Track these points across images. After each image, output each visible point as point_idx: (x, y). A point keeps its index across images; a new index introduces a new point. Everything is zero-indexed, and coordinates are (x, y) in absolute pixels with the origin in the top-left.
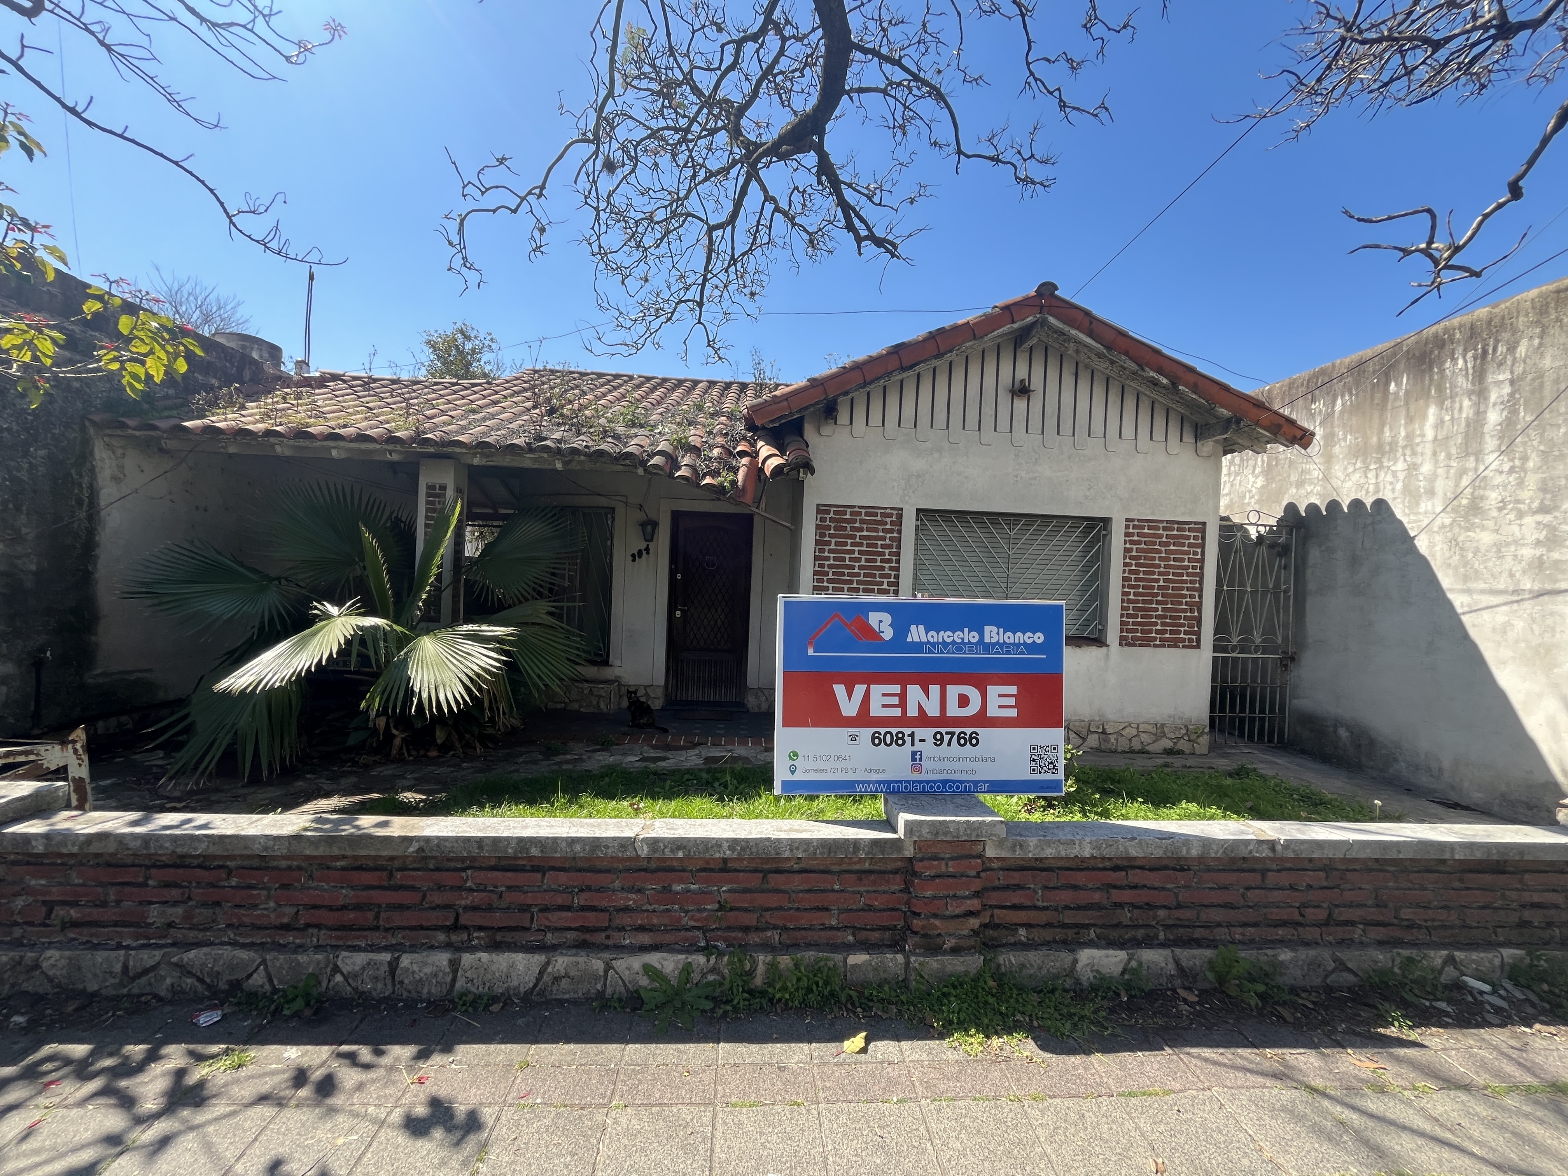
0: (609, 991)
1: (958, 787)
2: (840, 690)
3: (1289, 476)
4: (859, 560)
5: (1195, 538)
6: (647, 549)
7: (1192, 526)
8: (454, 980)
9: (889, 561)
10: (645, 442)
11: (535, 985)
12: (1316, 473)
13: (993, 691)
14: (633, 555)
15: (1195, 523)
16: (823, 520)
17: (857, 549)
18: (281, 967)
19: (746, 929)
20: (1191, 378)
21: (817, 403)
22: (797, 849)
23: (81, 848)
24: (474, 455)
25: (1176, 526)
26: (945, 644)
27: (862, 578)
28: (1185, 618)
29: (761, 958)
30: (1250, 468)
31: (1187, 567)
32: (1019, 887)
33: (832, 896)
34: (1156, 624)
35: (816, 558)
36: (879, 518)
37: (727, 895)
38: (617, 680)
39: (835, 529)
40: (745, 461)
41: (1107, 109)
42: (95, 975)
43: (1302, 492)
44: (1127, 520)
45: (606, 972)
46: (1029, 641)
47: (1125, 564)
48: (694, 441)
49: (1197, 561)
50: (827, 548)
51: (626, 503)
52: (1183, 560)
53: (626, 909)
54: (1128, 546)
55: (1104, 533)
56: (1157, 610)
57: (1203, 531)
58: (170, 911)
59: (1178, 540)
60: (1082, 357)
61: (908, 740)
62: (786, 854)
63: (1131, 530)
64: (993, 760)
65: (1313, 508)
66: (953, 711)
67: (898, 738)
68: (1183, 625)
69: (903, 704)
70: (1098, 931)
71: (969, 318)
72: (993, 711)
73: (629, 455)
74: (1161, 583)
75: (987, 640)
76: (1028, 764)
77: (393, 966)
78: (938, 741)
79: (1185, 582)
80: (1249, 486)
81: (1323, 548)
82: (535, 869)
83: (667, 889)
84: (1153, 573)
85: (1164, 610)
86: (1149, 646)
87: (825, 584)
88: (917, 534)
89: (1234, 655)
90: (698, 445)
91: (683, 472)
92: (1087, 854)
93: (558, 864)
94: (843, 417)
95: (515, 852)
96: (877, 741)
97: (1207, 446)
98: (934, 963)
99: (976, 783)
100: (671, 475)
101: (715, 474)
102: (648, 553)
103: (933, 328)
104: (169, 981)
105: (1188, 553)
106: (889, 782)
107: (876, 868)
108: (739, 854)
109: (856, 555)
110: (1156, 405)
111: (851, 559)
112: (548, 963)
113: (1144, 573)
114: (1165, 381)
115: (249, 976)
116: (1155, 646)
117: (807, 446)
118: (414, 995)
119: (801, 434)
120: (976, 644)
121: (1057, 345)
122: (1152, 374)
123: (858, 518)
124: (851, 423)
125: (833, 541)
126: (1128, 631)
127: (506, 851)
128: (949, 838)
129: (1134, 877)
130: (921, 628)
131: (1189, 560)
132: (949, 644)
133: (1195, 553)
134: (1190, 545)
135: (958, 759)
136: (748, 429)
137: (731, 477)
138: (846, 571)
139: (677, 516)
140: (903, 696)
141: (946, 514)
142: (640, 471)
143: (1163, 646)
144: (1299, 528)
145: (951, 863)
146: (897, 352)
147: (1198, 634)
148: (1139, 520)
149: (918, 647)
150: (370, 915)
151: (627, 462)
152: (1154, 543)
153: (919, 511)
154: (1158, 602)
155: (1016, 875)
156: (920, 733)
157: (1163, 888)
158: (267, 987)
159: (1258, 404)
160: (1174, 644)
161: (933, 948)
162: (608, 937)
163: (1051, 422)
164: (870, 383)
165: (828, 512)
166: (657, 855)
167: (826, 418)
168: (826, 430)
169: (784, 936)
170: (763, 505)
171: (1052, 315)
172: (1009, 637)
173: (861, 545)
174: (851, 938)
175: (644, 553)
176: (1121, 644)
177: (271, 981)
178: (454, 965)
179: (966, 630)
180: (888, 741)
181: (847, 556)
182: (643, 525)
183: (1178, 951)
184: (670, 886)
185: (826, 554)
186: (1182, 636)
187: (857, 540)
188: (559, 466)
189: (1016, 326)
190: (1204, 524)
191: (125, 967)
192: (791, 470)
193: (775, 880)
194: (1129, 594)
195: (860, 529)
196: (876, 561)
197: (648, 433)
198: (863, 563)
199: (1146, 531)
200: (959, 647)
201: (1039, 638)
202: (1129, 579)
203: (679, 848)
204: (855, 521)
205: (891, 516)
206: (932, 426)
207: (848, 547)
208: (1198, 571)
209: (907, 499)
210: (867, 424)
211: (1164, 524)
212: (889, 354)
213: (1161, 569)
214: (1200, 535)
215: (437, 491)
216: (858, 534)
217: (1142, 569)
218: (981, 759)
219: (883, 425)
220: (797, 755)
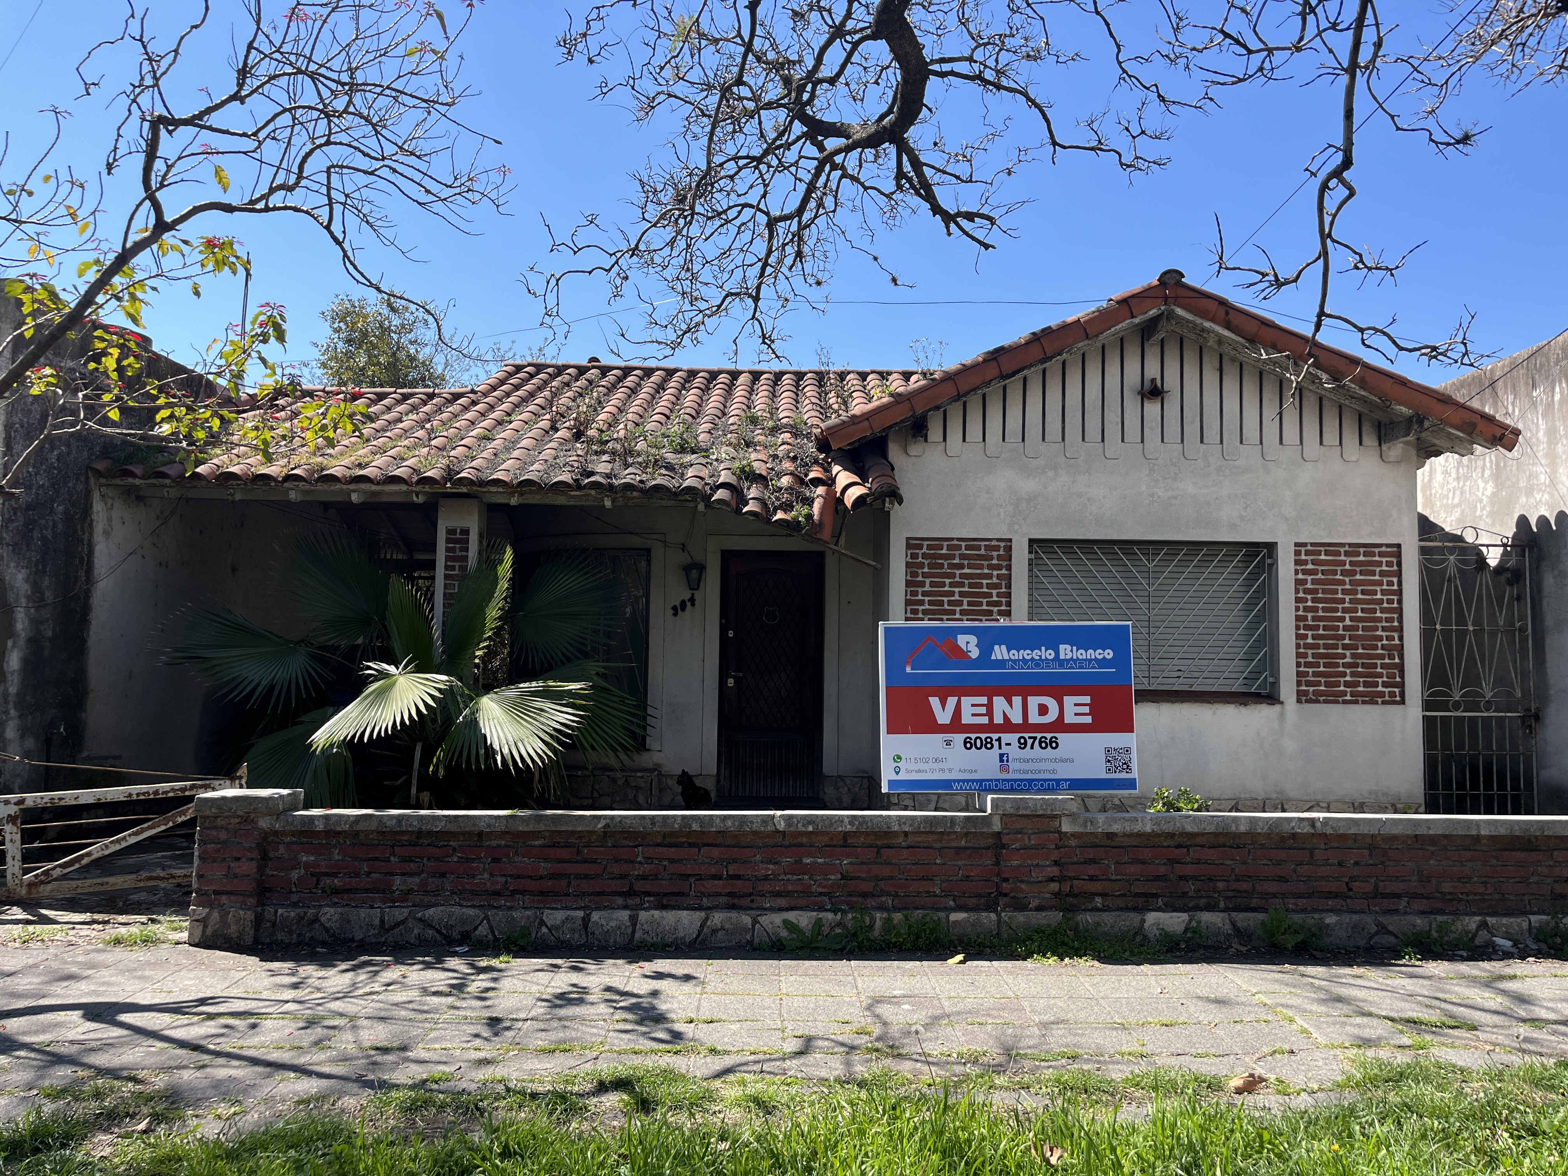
0: (757, 940)
1: (1042, 785)
2: (934, 701)
3: (1518, 481)
4: (960, 603)
5: (1389, 564)
6: (692, 600)
7: (1384, 549)
8: (634, 932)
9: (997, 604)
10: (705, 473)
11: (698, 936)
13: (1069, 701)
14: (674, 608)
15: (1388, 546)
16: (914, 556)
17: (957, 590)
18: (501, 922)
19: (865, 895)
20: (1355, 371)
21: (902, 421)
22: (903, 825)
24: (512, 494)
25: (1362, 550)
26: (1024, 661)
28: (1383, 666)
29: (878, 915)
30: (1479, 470)
31: (1381, 602)
32: (1093, 861)
33: (934, 868)
34: (1344, 674)
35: (909, 602)
36: (983, 552)
37: (850, 867)
38: (656, 768)
39: (930, 566)
40: (821, 490)
41: (1211, 99)
42: (360, 927)
43: (1532, 501)
44: (1297, 545)
45: (753, 926)
46: (1101, 657)
47: (1298, 600)
48: (760, 468)
49: (1392, 593)
50: (920, 590)
51: (665, 543)
52: (1375, 593)
53: (766, 878)
54: (1300, 576)
55: (1269, 561)
56: (1344, 656)
57: (1399, 555)
58: (411, 880)
59: (1367, 568)
60: (1227, 349)
61: (996, 744)
62: (896, 828)
63: (1303, 557)
64: (1072, 761)
66: (1034, 718)
67: (987, 743)
68: (1381, 675)
69: (990, 713)
70: (1165, 899)
71: (1080, 315)
72: (1069, 719)
73: (689, 488)
74: (1348, 622)
75: (1062, 657)
76: (1103, 765)
77: (586, 920)
78: (1023, 745)
79: (1380, 620)
80: (1480, 494)
82: (691, 845)
83: (799, 862)
84: (1336, 610)
85: (1353, 656)
86: (1337, 702)
88: (1030, 570)
89: (1458, 714)
90: (764, 473)
91: (752, 506)
92: (1148, 829)
93: (711, 841)
94: (935, 433)
96: (968, 745)
97: (1395, 449)
98: (1020, 917)
99: (1058, 781)
100: (738, 511)
101: (787, 507)
102: (693, 605)
103: (1037, 328)
104: (417, 929)
105: (1381, 583)
106: (982, 781)
107: (971, 843)
108: (857, 828)
109: (957, 597)
110: (1325, 402)
111: (950, 603)
112: (707, 919)
113: (1324, 610)
114: (1325, 376)
115: (476, 928)
116: (1345, 702)
117: (893, 469)
118: (604, 941)
119: (884, 455)
120: (1052, 660)
121: (1193, 337)
123: (957, 553)
124: (945, 440)
125: (928, 581)
126: (1308, 683)
127: (673, 827)
128: (1028, 812)
130: (1004, 647)
131: (1383, 592)
132: (1029, 660)
133: (1390, 583)
134: (1382, 574)
135: (1041, 761)
136: (820, 450)
137: (805, 511)
139: (727, 556)
140: (990, 706)
141: (1067, 545)
142: (701, 507)
143: (1356, 702)
144: (1531, 549)
145: (1032, 837)
147: (1402, 685)
148: (1312, 544)
149: (1002, 663)
150: (565, 883)
151: (687, 497)
152: (1335, 573)
153: (1032, 541)
154: (1345, 647)
155: (1091, 850)
156: (1006, 737)
157: (1222, 864)
158: (490, 937)
159: (1443, 399)
160: (1371, 699)
161: (1020, 906)
162: (752, 901)
163: (1192, 429)
164: (965, 395)
165: (920, 547)
166: (792, 829)
167: (914, 436)
168: (915, 449)
169: (896, 901)
170: (842, 541)
171: (1181, 306)
172: (1081, 654)
173: (962, 585)
174: (952, 903)
175: (688, 604)
176: (1299, 701)
177: (492, 932)
178: (634, 920)
179: (1043, 648)
180: (979, 745)
181: (946, 599)
182: (687, 569)
183: (1233, 914)
184: (801, 860)
185: (920, 597)
186: (1380, 688)
187: (958, 579)
188: (608, 503)
189: (1137, 320)
190: (1399, 546)
191: (382, 921)
192: (875, 499)
193: (886, 852)
194: (1305, 637)
195: (961, 566)
196: (981, 604)
197: (704, 461)
198: (965, 607)
199: (1323, 557)
200: (1037, 663)
201: (1109, 654)
202: (1305, 618)
203: (809, 823)
204: (953, 557)
205: (997, 548)
206: (1044, 439)
207: (946, 589)
208: (1396, 605)
209: (1016, 527)
210: (964, 440)
211: (1347, 548)
212: (985, 361)
213: (1347, 605)
214: (1395, 560)
215: (458, 536)
216: (958, 572)
217: (1321, 605)
218: (1061, 760)
219: (984, 440)
220: (900, 758)
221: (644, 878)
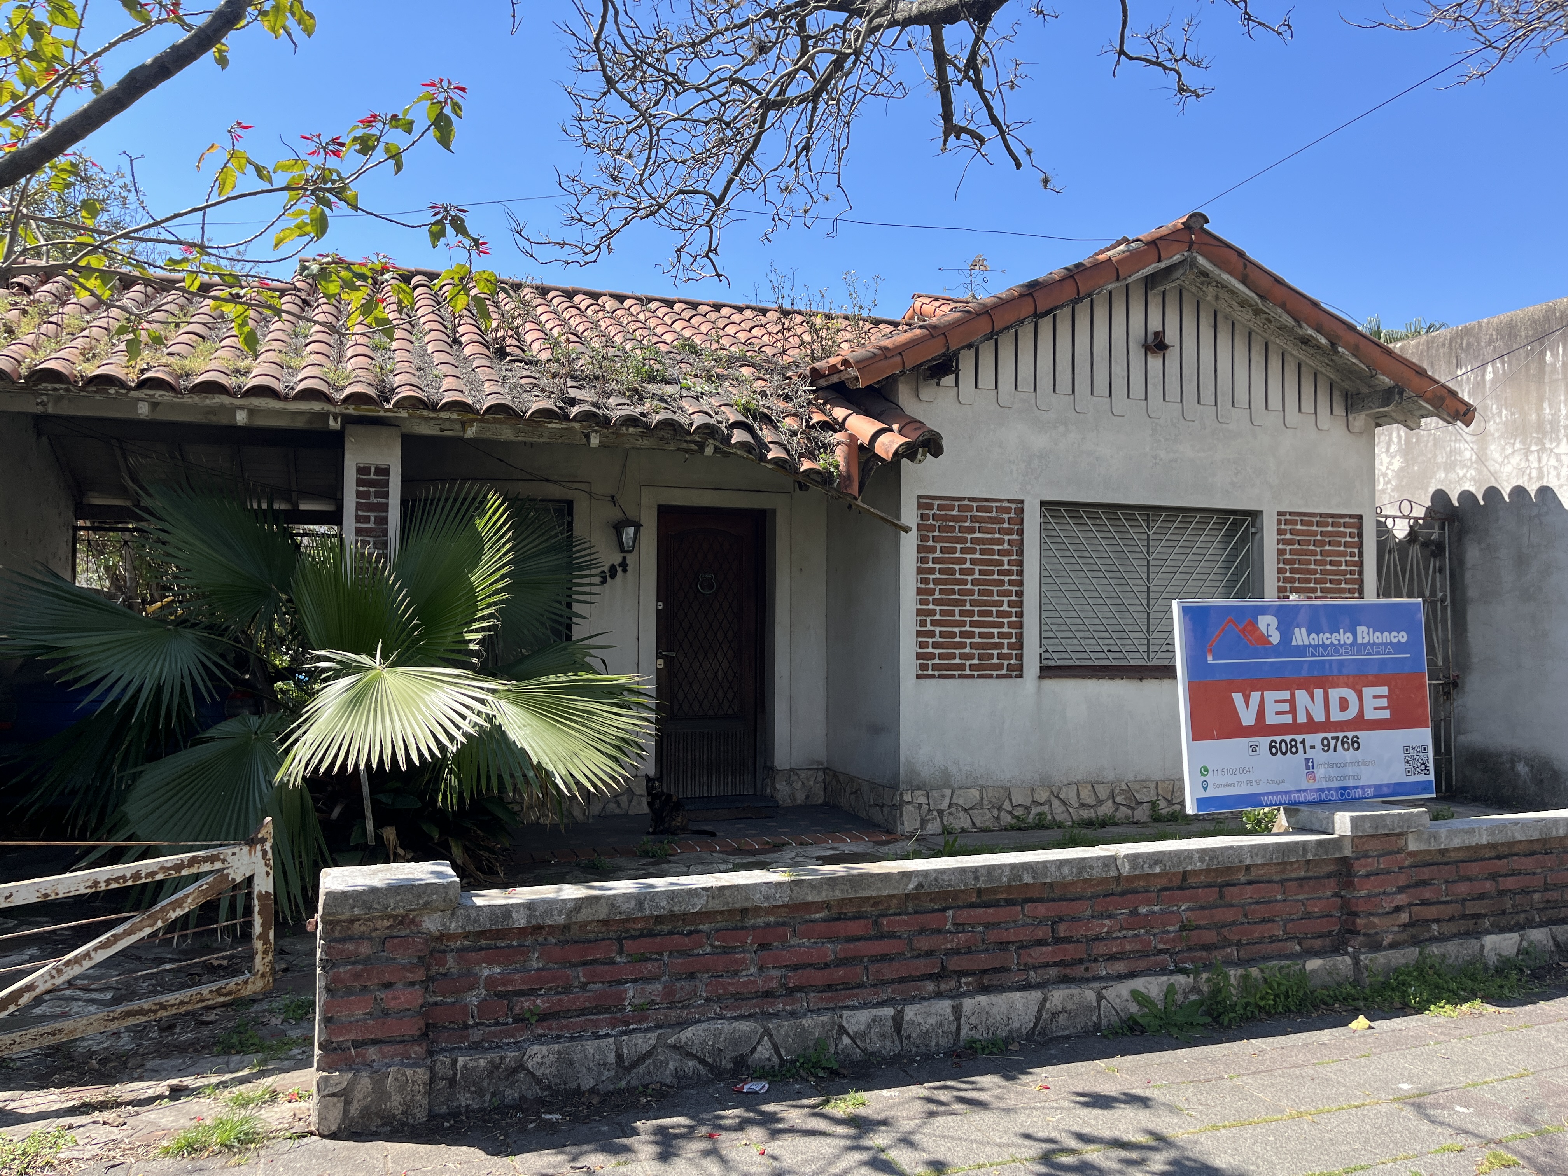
0: (1104, 1022)
2: (1238, 698)
3: (1435, 456)
4: (972, 572)
5: (1351, 535)
6: (624, 565)
7: (1347, 520)
8: (958, 1029)
9: (1009, 573)
10: (705, 408)
11: (1036, 1025)
12: (1467, 454)
13: (1369, 692)
14: (603, 575)
15: (1351, 516)
16: (925, 517)
17: (968, 556)
18: (787, 1035)
19: (1208, 948)
20: (1351, 338)
22: (1257, 855)
23: (569, 916)
25: (1330, 520)
26: (1324, 646)
27: (975, 597)
29: (1232, 972)
31: (1345, 572)
32: (1425, 883)
33: (1279, 906)
35: (920, 571)
36: (994, 514)
37: (1189, 913)
39: (941, 529)
40: (841, 436)
41: (1289, 27)
42: (589, 1069)
43: (1452, 476)
44: (1280, 514)
45: (1099, 1002)
46: (1395, 641)
47: (1279, 571)
49: (1354, 564)
50: (931, 556)
51: (590, 493)
52: (1339, 563)
53: (1097, 938)
54: (1281, 546)
55: (1253, 530)
57: (1360, 527)
58: (649, 988)
59: (1332, 539)
60: (1222, 306)
61: (1300, 746)
63: (1283, 527)
64: (1375, 763)
65: (1467, 496)
66: (1337, 715)
67: (1292, 746)
69: (1293, 711)
70: (1492, 919)
71: (1112, 254)
72: (1370, 714)
73: (706, 426)
75: (1360, 641)
76: (1403, 767)
77: (898, 1021)
78: (1326, 748)
81: (1483, 546)
82: (1010, 903)
83: (1134, 912)
84: (1309, 581)
87: (931, 607)
88: (1042, 536)
90: (767, 413)
91: (775, 452)
93: (1036, 895)
95: (1009, 881)
96: (1274, 750)
97: (1359, 420)
98: (1381, 959)
99: (1362, 788)
100: (764, 457)
101: (811, 454)
102: (625, 571)
103: (1070, 264)
104: (672, 1065)
105: (1345, 554)
107: (1310, 874)
108: (1208, 865)
109: (968, 565)
110: (1303, 368)
111: (961, 571)
112: (1045, 1000)
114: (1323, 341)
115: (754, 1050)
118: (923, 1049)
120: (1351, 645)
121: (1194, 289)
122: (1310, 332)
123: (968, 514)
124: (957, 385)
125: (938, 546)
127: (1000, 881)
129: (1515, 863)
130: (1304, 630)
131: (1347, 563)
132: (1328, 646)
133: (1352, 555)
134: (1346, 545)
135: (1344, 765)
136: (815, 394)
137: (831, 460)
138: (957, 588)
139: (665, 512)
140: (1292, 702)
144: (1452, 522)
145: (1381, 860)
146: (1031, 294)
148: (1290, 514)
149: (1301, 650)
150: (860, 969)
151: (696, 437)
152: (1308, 543)
153: (1043, 503)
155: (1426, 870)
156: (1309, 739)
157: (1534, 873)
158: (775, 1059)
159: (1418, 371)
161: (1376, 945)
162: (1087, 969)
163: (1190, 388)
164: (998, 333)
165: (930, 507)
166: (1137, 872)
167: (928, 377)
168: (927, 393)
169: (1242, 952)
171: (1202, 254)
172: (1378, 637)
173: (974, 551)
174: (1298, 948)
175: (619, 570)
177: (777, 1052)
178: (957, 1010)
180: (1284, 750)
181: (957, 567)
182: (618, 527)
183: (1554, 929)
184: (1136, 908)
185: (931, 565)
187: (969, 544)
189: (1162, 265)
190: (1360, 517)
191: (619, 1056)
193: (1228, 892)
195: (972, 530)
196: (992, 573)
197: (691, 393)
198: (977, 576)
199: (1299, 527)
200: (1336, 649)
201: (1403, 637)
203: (1156, 863)
204: (964, 519)
205: (1007, 510)
206: (1054, 390)
207: (958, 555)
208: (1356, 576)
209: (1029, 487)
210: (976, 386)
211: (1318, 519)
212: (1021, 296)
213: (1318, 576)
214: (1356, 531)
215: (372, 476)
216: (969, 536)
217: (1297, 576)
218: (1366, 763)
219: (996, 387)
220: (1206, 770)
221: (957, 952)
